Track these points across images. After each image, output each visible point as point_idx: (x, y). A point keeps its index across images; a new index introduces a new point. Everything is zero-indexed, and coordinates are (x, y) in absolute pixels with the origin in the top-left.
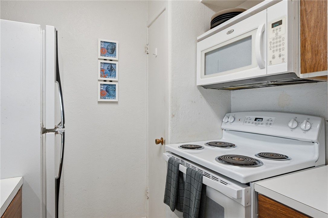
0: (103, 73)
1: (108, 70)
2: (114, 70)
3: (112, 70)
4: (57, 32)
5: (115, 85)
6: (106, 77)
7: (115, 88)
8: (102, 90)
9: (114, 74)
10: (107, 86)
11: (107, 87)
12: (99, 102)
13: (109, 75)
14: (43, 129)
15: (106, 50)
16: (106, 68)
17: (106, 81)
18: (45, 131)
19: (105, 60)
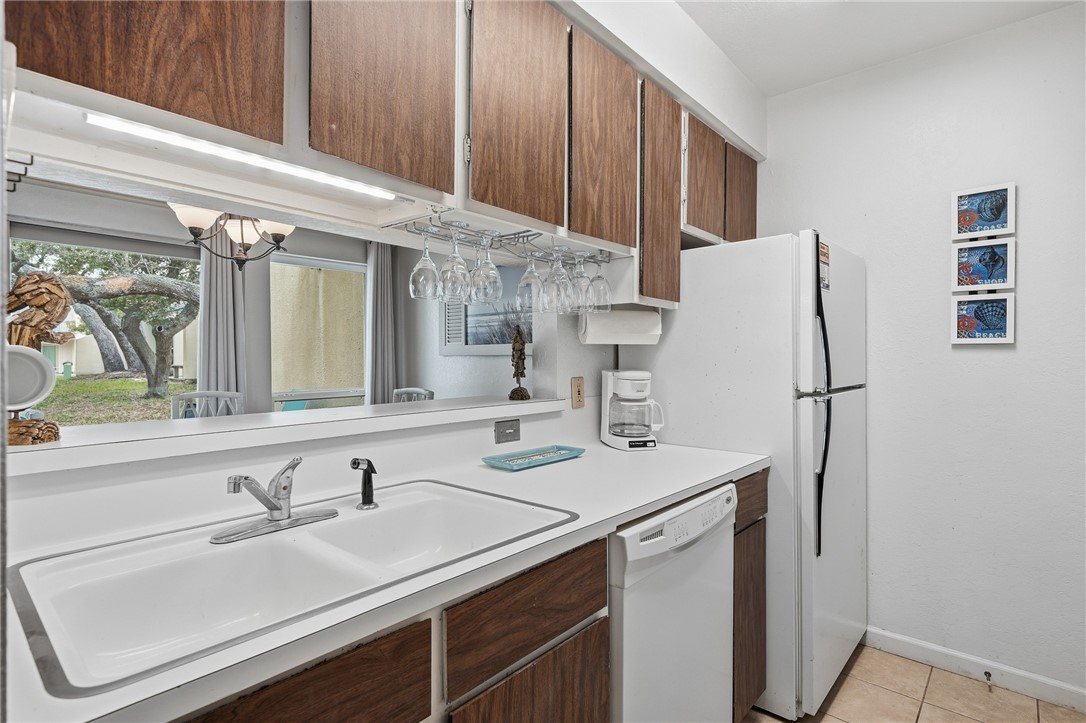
0: (966, 274)
1: (980, 265)
2: (1001, 262)
3: (997, 262)
4: (817, 236)
5: (1005, 300)
6: (977, 283)
7: (1004, 308)
8: (964, 316)
9: (1001, 270)
10: (979, 305)
11: (978, 308)
12: (956, 346)
13: (987, 276)
14: (797, 390)
15: (976, 216)
16: (975, 259)
17: (975, 293)
18: (800, 395)
19: (972, 240)
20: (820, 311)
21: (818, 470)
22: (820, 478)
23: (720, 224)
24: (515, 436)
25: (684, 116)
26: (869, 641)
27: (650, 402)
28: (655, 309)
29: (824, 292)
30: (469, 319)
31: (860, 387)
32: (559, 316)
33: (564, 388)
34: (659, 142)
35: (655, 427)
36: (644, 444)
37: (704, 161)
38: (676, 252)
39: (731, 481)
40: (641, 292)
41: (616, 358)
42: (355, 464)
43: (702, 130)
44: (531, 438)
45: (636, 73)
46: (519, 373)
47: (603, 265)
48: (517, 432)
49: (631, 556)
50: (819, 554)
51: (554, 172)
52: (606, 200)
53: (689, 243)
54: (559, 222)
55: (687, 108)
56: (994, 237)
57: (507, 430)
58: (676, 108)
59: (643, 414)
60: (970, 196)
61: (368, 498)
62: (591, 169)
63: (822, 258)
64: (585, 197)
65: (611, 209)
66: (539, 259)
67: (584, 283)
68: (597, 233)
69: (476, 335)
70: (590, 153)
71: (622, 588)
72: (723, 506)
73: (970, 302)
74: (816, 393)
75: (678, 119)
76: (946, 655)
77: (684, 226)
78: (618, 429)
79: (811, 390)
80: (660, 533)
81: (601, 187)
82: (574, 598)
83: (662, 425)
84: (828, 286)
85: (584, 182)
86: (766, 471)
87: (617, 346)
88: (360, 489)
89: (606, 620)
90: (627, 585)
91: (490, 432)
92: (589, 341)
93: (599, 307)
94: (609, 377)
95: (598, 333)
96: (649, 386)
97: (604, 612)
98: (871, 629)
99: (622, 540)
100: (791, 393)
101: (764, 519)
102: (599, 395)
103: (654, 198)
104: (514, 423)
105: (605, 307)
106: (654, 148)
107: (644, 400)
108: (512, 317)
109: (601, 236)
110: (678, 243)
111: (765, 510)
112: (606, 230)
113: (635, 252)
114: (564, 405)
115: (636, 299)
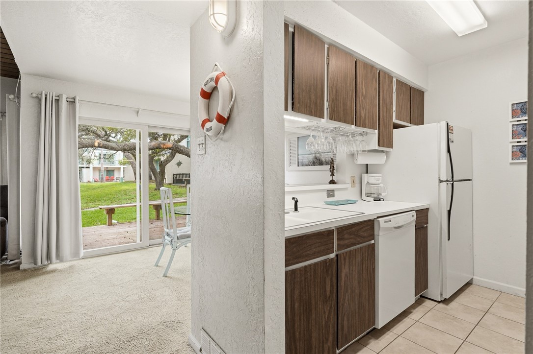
0: (515, 135)
1: (522, 131)
4: (448, 123)
6: (520, 138)
8: (514, 151)
11: (521, 148)
12: (511, 164)
13: (525, 135)
14: (440, 180)
15: (520, 111)
16: (520, 128)
17: (520, 142)
18: (441, 181)
19: (518, 121)
20: (449, 151)
21: (448, 209)
22: (449, 212)
23: (408, 118)
24: (333, 196)
25: (394, 80)
26: (474, 282)
27: (381, 185)
28: (383, 151)
29: (450, 143)
30: (299, 156)
31: (469, 180)
32: (347, 154)
33: (348, 180)
34: (385, 92)
35: (383, 194)
36: (380, 200)
37: (402, 95)
38: (391, 131)
39: (414, 210)
40: (379, 145)
41: (367, 169)
42: (293, 199)
43: (401, 84)
44: (338, 197)
45: (377, 69)
46: (332, 175)
47: (364, 136)
48: (334, 194)
49: (381, 226)
50: (449, 239)
51: (351, 108)
52: (367, 115)
53: (396, 126)
54: (352, 124)
55: (395, 77)
56: (520, 121)
57: (330, 193)
58: (391, 78)
59: (379, 190)
60: (517, 104)
61: (296, 209)
62: (362, 105)
63: (449, 131)
64: (360, 114)
65: (369, 117)
66: (341, 135)
67: (358, 143)
68: (364, 126)
69: (302, 162)
70: (362, 100)
71: (379, 235)
72: (411, 218)
73: (517, 146)
74: (447, 181)
75: (392, 81)
76: (508, 287)
77: (395, 121)
78: (369, 195)
79: (445, 180)
80: (390, 221)
81: (366, 111)
82: (365, 235)
83: (386, 194)
84: (453, 141)
85: (360, 110)
86: (428, 209)
87: (367, 165)
88: (294, 207)
89: (374, 244)
90: (380, 234)
91: (325, 194)
92: (359, 163)
93: (363, 151)
94: (365, 176)
95: (362, 160)
96: (381, 180)
97: (373, 242)
98: (474, 277)
99: (379, 221)
100: (437, 181)
101: (427, 227)
102: (361, 183)
103: (383, 112)
104: (333, 191)
105: (365, 151)
106: (383, 95)
107: (379, 184)
108: (318, 155)
109: (365, 127)
110: (392, 127)
111: (427, 223)
112: (367, 125)
113: (377, 131)
114: (349, 186)
115: (377, 148)
